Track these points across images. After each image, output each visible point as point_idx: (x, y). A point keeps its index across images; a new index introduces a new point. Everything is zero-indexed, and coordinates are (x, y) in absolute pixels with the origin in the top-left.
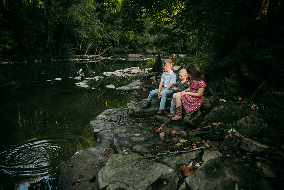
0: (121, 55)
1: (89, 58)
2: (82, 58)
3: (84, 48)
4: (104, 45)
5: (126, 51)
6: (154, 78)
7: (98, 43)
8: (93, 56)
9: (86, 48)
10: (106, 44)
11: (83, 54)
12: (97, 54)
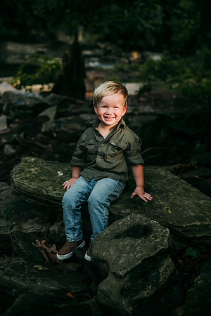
6: (50, 113)
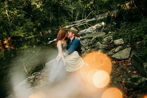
0: (101, 15)
1: (79, 23)
2: (74, 24)
3: (74, 16)
4: (88, 11)
5: (104, 11)
7: (83, 11)
8: (81, 21)
9: (75, 16)
10: (89, 10)
11: (75, 21)
12: (84, 18)
